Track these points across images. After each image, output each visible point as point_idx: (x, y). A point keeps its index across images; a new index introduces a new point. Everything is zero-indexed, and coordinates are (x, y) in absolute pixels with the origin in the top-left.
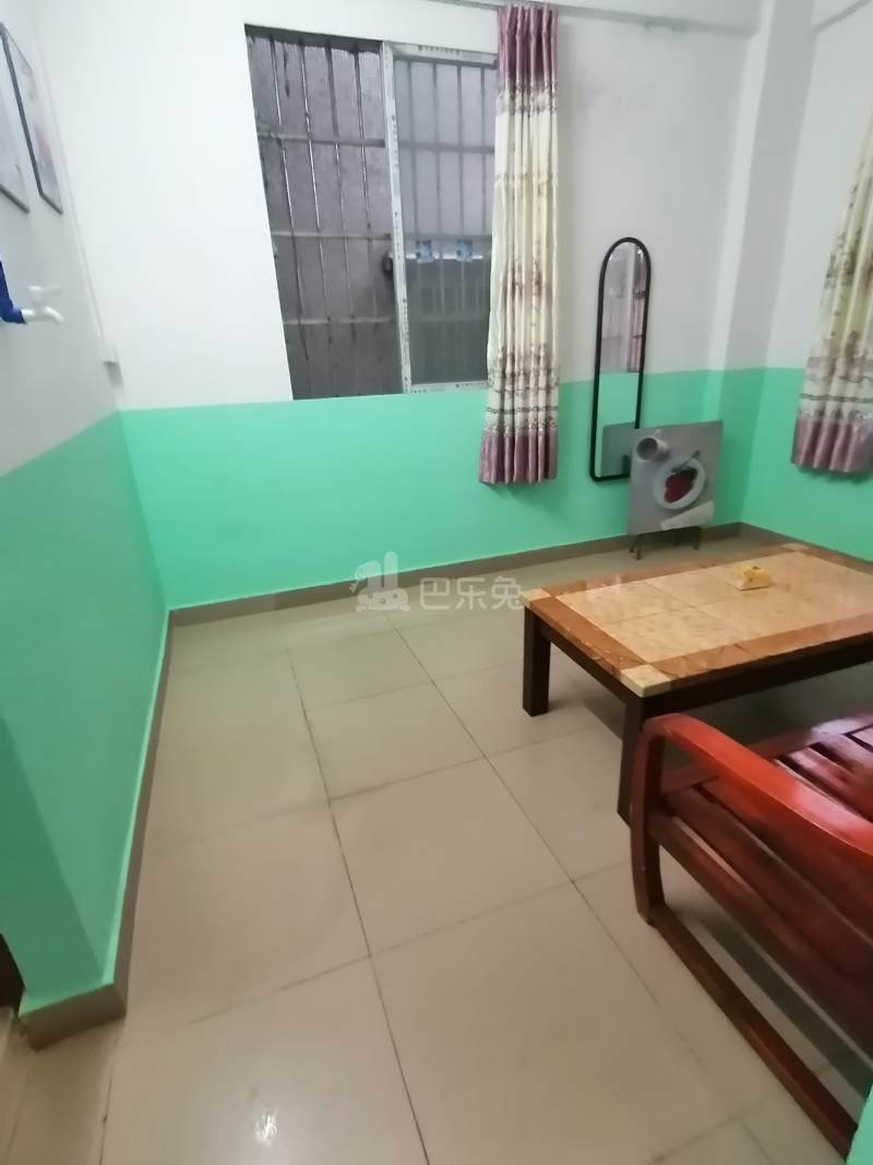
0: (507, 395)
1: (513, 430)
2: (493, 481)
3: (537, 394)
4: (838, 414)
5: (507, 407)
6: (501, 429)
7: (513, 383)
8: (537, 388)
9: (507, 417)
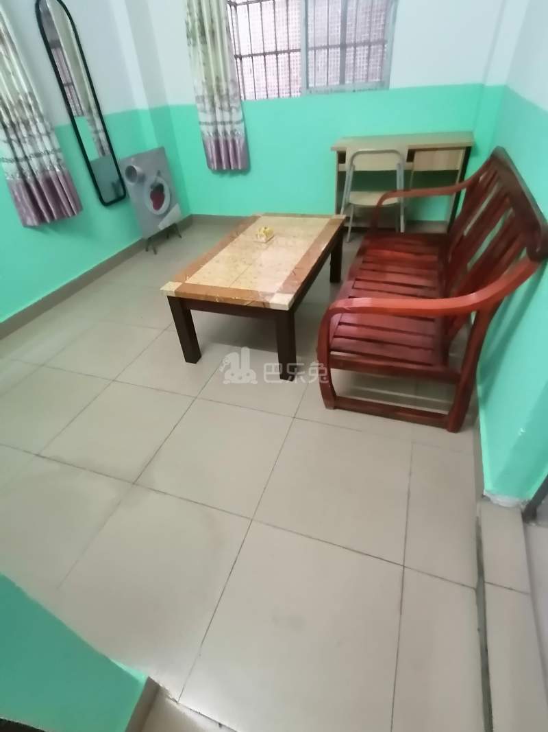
0: (15, 145)
1: (33, 174)
2: (36, 223)
3: (42, 140)
4: (225, 133)
5: (20, 155)
6: (23, 176)
7: (15, 132)
8: (40, 135)
9: (24, 165)
